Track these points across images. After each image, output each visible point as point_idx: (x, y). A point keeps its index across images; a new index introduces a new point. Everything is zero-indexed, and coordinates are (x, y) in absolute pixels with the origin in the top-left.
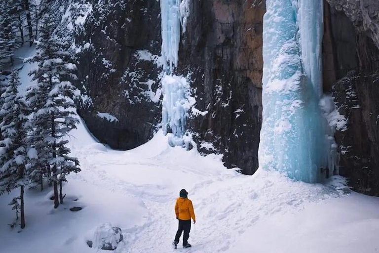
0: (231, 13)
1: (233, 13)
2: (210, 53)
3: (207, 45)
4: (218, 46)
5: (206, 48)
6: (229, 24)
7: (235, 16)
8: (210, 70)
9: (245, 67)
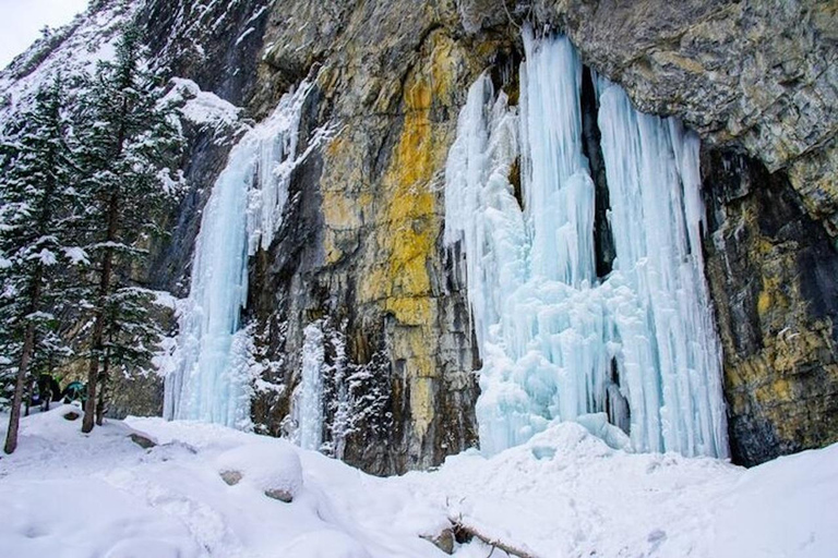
0: (358, 211)
1: (362, 212)
2: (305, 284)
3: (299, 270)
4: (324, 270)
5: (297, 276)
6: (350, 230)
7: (366, 216)
8: (301, 313)
9: (385, 294)
